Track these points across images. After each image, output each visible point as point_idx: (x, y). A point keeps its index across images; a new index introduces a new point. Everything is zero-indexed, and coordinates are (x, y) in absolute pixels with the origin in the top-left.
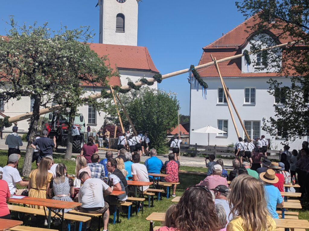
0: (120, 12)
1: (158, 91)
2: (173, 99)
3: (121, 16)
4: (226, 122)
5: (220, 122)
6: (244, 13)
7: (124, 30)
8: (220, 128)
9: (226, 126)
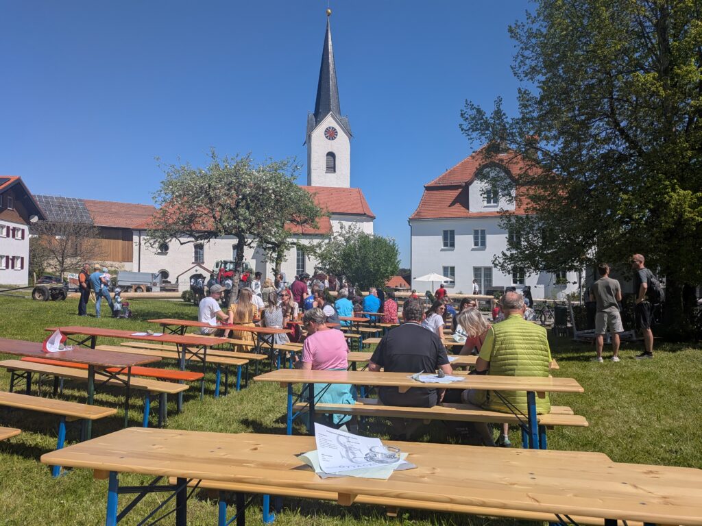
0: (330, 151)
1: (374, 236)
2: (391, 244)
3: (331, 155)
4: (453, 269)
5: (445, 269)
6: (469, 137)
7: (335, 171)
8: (446, 275)
9: (453, 274)
